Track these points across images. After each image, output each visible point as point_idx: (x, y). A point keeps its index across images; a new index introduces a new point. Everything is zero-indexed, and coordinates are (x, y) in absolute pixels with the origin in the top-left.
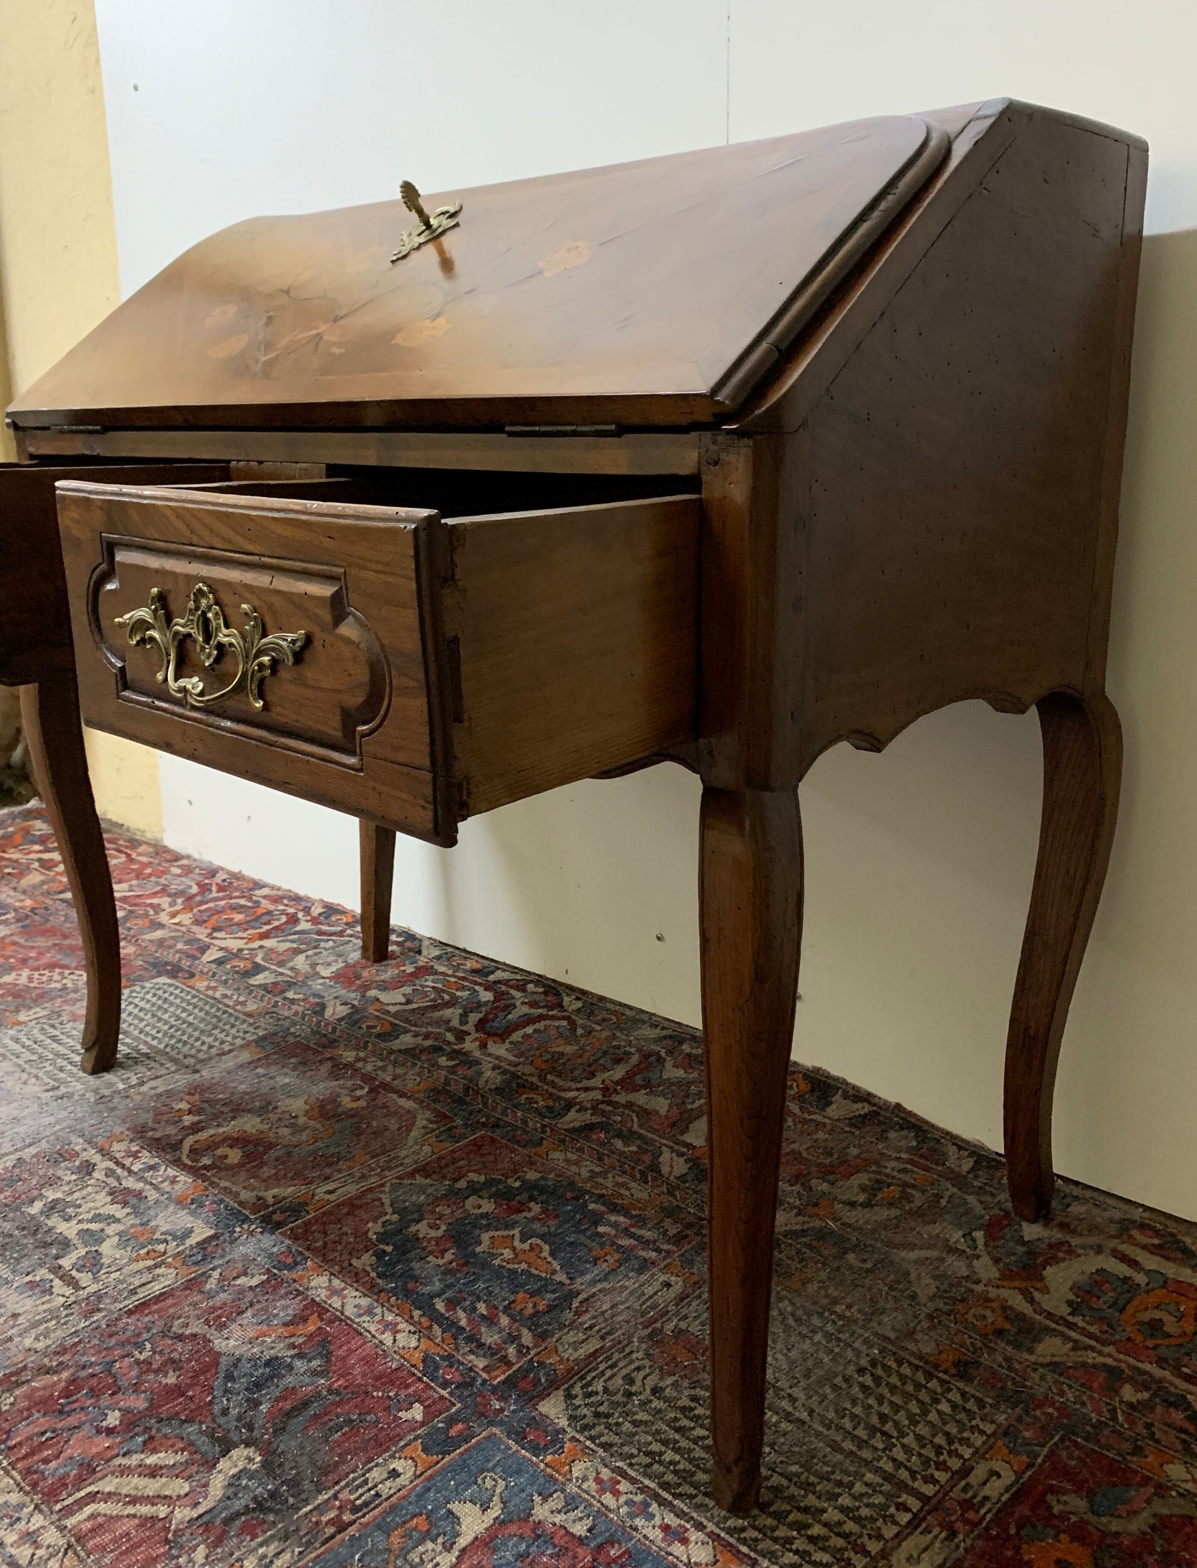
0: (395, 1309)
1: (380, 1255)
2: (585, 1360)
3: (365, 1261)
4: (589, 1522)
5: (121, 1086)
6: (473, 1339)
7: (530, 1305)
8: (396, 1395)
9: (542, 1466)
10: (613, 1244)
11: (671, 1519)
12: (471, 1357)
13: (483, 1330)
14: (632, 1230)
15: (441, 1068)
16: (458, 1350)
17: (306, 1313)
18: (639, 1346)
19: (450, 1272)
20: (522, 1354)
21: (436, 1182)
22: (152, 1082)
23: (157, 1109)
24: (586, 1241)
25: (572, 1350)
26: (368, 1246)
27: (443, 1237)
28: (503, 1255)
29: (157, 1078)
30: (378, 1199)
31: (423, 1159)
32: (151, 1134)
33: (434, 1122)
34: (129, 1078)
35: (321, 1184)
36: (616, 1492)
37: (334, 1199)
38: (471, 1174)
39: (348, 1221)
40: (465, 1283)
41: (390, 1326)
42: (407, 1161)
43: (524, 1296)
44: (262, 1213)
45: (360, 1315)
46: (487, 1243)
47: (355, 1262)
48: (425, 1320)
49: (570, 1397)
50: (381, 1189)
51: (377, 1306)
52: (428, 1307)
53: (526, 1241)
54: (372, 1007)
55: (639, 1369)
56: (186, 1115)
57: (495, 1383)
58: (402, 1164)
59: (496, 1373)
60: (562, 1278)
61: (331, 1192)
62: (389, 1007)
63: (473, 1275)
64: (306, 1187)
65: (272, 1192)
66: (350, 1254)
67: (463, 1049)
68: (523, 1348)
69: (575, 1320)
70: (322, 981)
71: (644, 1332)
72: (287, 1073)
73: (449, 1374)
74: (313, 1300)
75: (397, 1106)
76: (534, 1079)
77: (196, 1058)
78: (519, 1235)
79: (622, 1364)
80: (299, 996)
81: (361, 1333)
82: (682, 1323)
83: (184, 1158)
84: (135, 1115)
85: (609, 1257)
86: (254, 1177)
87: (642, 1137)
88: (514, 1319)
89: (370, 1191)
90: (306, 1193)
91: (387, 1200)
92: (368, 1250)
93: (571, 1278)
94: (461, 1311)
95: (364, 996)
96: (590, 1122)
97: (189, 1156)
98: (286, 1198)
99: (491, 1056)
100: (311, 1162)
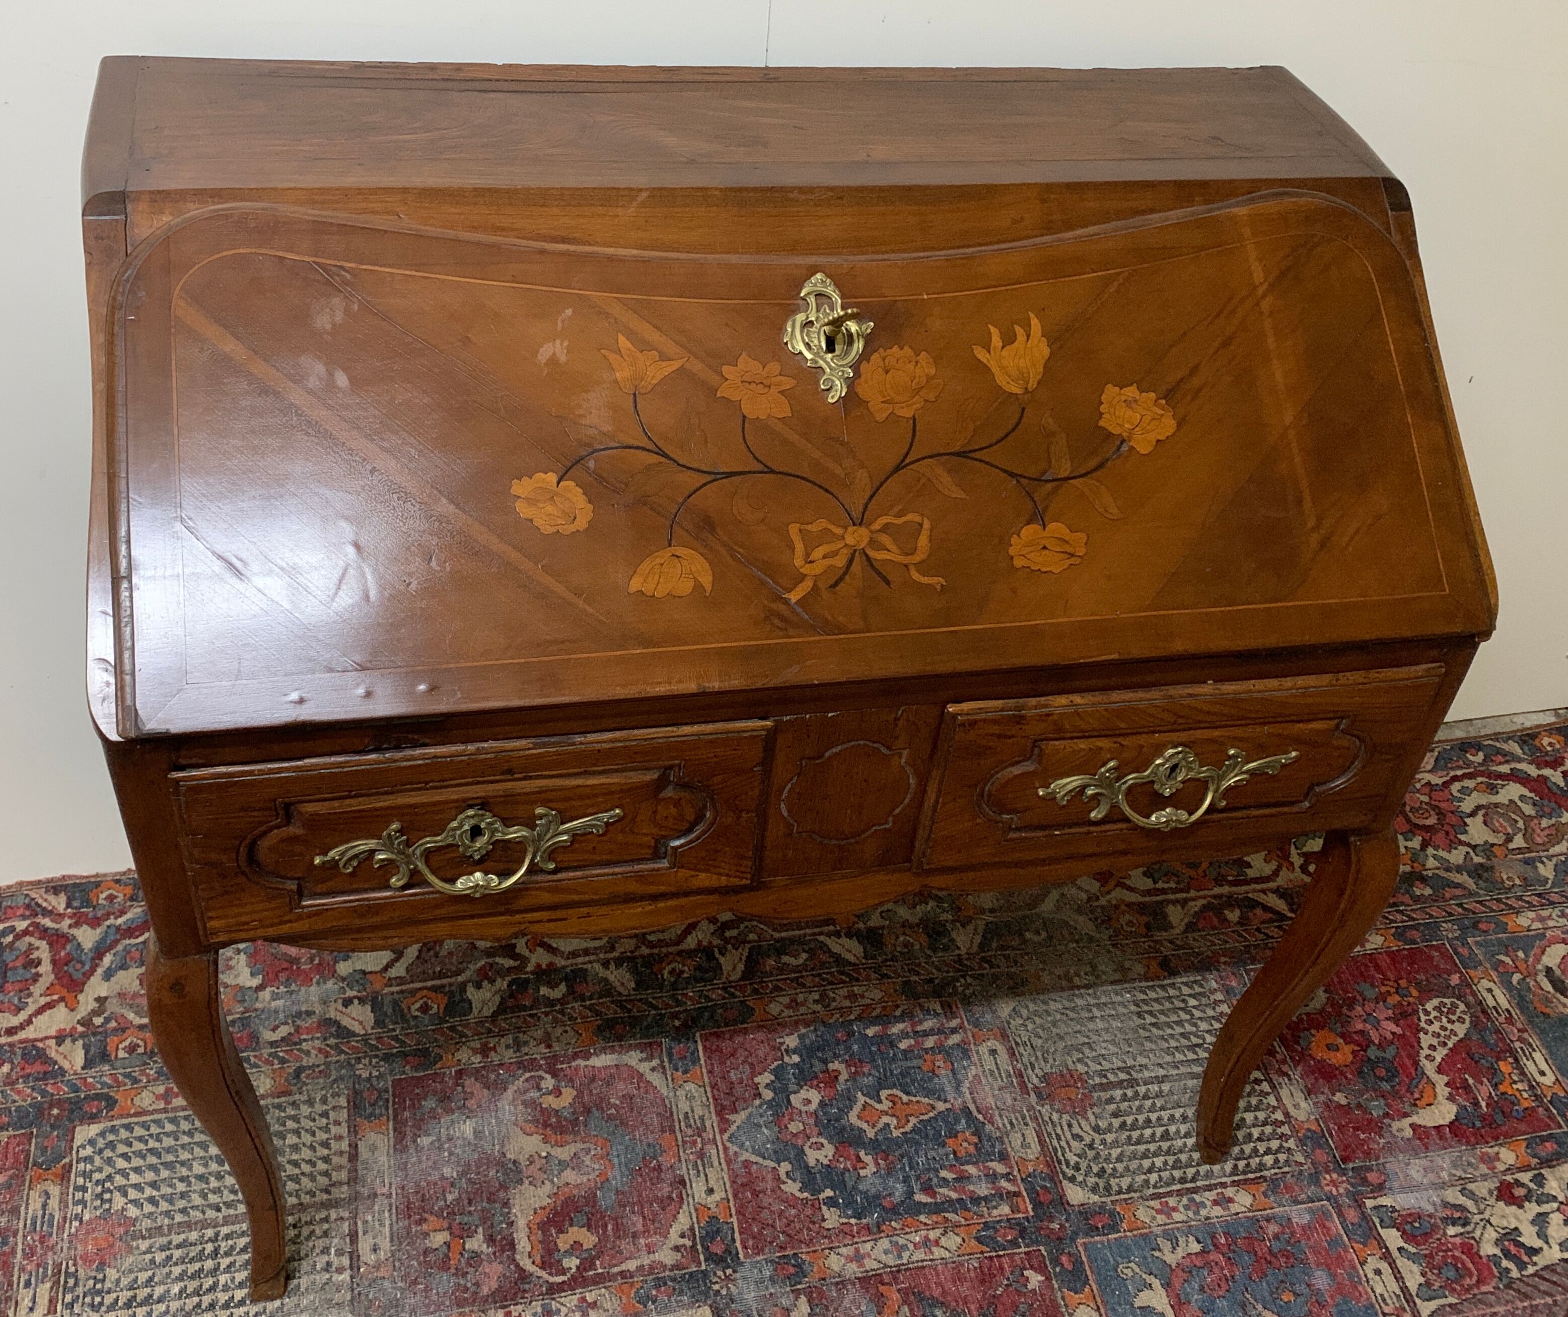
0: (908, 1230)
1: (831, 1202)
2: (1042, 1149)
3: (832, 1218)
4: (1191, 1238)
5: (346, 1276)
6: (976, 1200)
7: (965, 1144)
8: (1008, 1279)
9: (1128, 1234)
10: (926, 1051)
11: (1212, 1195)
12: (995, 1212)
13: (971, 1188)
14: (919, 1028)
15: (562, 1001)
16: (982, 1216)
17: (872, 1291)
18: (1045, 1110)
19: (890, 1171)
20: (1013, 1181)
21: (750, 1110)
22: (360, 1245)
23: (428, 1265)
24: (909, 1064)
25: (1029, 1151)
26: (812, 1205)
27: (837, 1148)
28: (888, 1125)
29: (353, 1237)
30: (747, 1164)
31: (704, 1099)
32: (485, 1291)
33: (650, 1058)
34: (329, 1264)
35: (690, 1192)
36: (1174, 1209)
37: (723, 1195)
38: (756, 1080)
39: (766, 1200)
40: (911, 1168)
41: (926, 1243)
42: (699, 1111)
43: (950, 1141)
44: (702, 1257)
45: (900, 1257)
46: (864, 1126)
47: (827, 1225)
48: (934, 1218)
49: (1072, 1179)
50: (731, 1152)
51: (895, 1239)
52: (921, 1208)
53: (880, 1101)
54: (377, 987)
55: (1070, 1126)
56: (464, 1243)
57: (1032, 1213)
58: (702, 1118)
59: (1022, 1207)
60: (941, 1106)
61: (710, 1191)
62: (393, 972)
63: (902, 1156)
64: (685, 1207)
65: (674, 1237)
66: (814, 1223)
67: (539, 966)
68: (1007, 1176)
69: (998, 1128)
70: (266, 994)
71: (1033, 1098)
72: (453, 1122)
73: (1004, 1236)
74: (859, 1278)
75: (599, 1069)
76: (645, 951)
77: (341, 1184)
78: (868, 1101)
79: (1059, 1131)
80: (283, 1031)
81: (923, 1267)
82: (1037, 1071)
83: (552, 1279)
84: (427, 1290)
85: (937, 1064)
86: (635, 1236)
87: (792, 941)
88: (973, 1163)
89: (729, 1162)
90: (696, 1210)
91: (754, 1158)
92: (820, 1208)
93: (946, 1101)
94: (941, 1190)
95: (343, 979)
96: (744, 958)
97: (551, 1274)
98: (692, 1229)
99: (574, 954)
100: (645, 1182)
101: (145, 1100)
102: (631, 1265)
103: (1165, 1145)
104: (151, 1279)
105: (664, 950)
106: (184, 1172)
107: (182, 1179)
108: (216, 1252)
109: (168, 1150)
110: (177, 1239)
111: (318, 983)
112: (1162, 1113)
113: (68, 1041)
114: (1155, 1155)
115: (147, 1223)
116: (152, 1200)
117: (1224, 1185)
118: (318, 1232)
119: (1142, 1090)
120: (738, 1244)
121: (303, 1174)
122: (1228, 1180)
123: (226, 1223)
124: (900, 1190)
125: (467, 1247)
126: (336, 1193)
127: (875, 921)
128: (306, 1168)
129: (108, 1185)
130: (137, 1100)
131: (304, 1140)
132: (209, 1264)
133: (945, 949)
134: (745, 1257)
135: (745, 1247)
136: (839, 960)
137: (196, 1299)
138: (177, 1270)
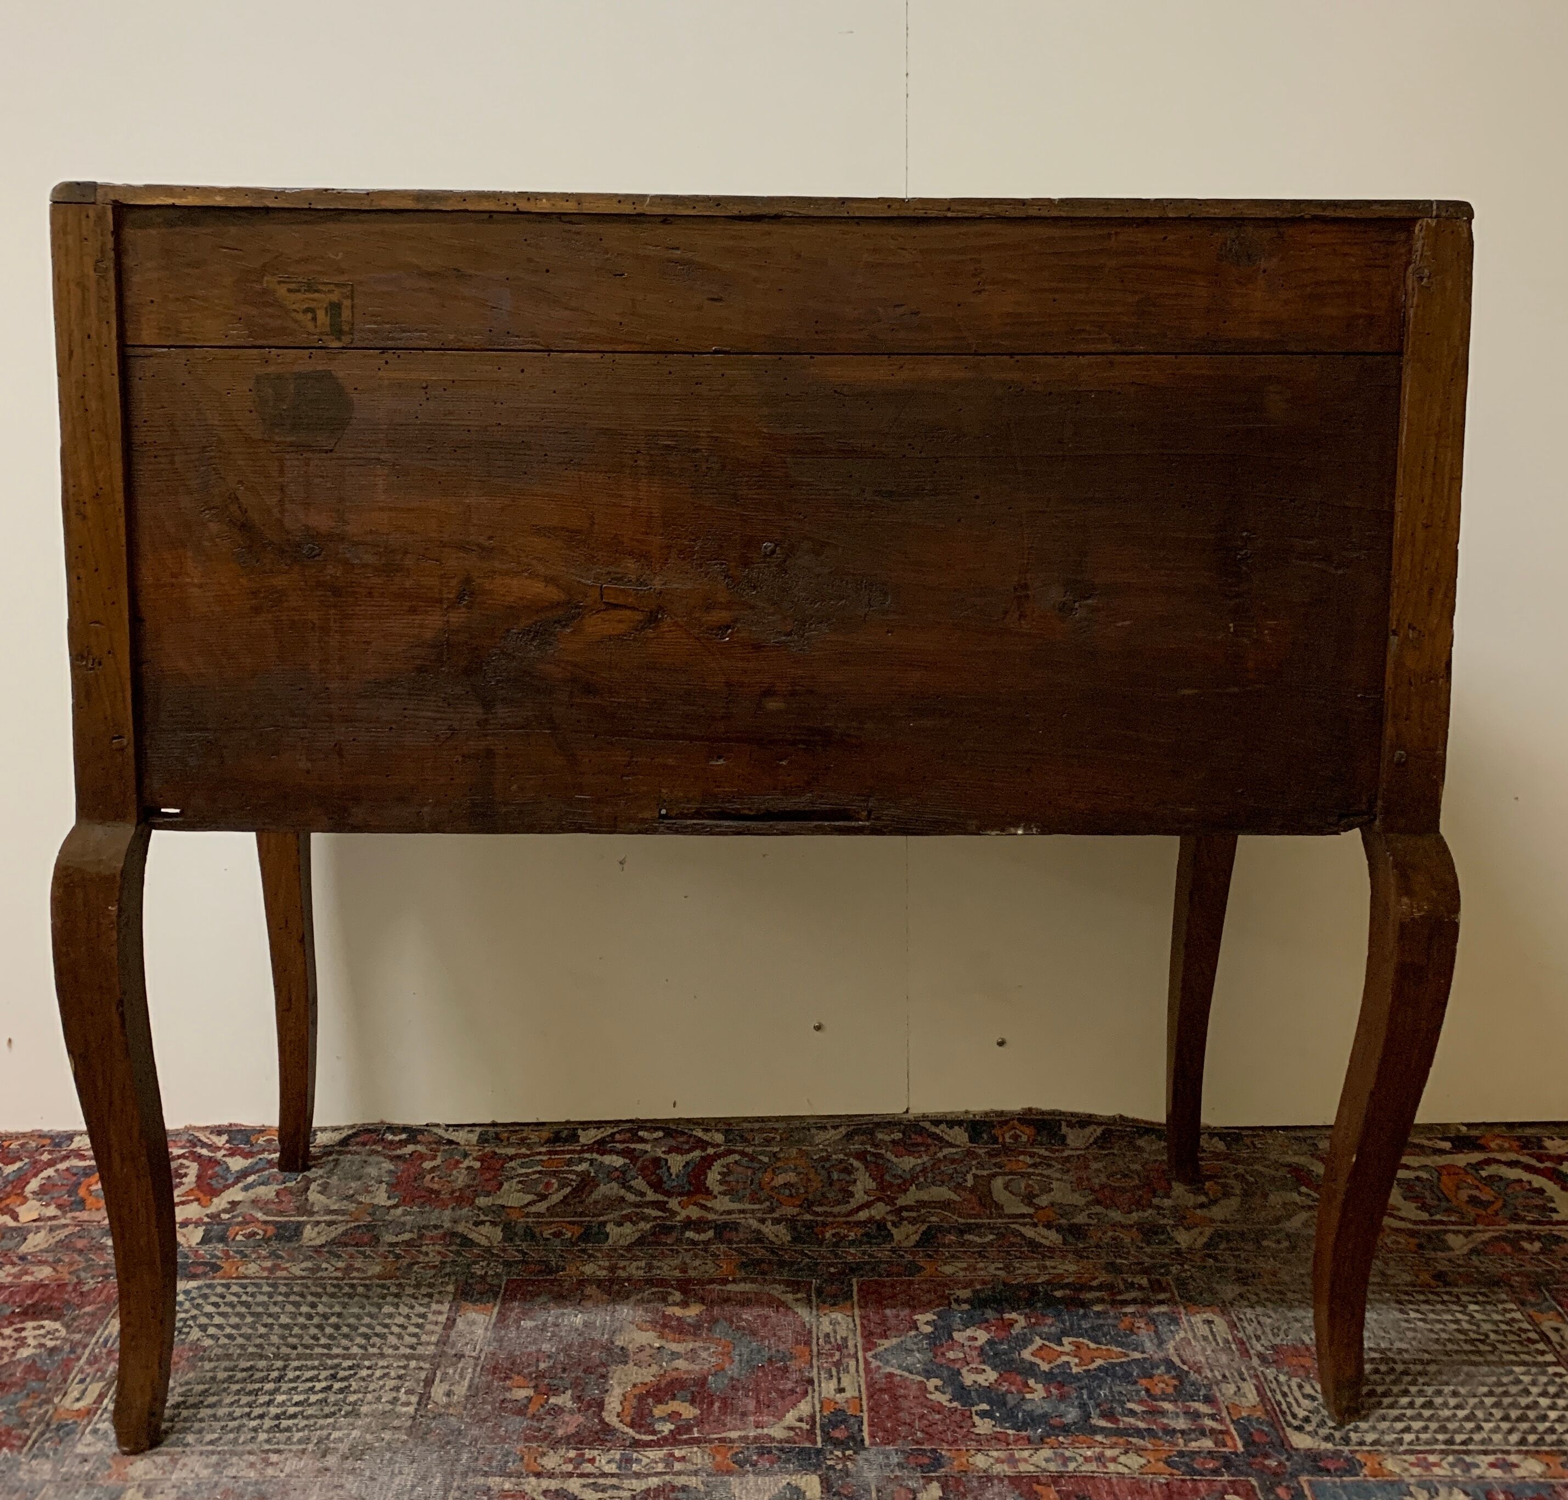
0: (1078, 1446)
1: (983, 1414)
2: (1262, 1401)
3: (984, 1426)
4: (1458, 1492)
5: (410, 1410)
6: (1171, 1432)
7: (1162, 1385)
9: (1370, 1479)
10: (1125, 1315)
11: (1491, 1458)
12: (1193, 1445)
13: (1165, 1421)
14: (1119, 1298)
15: (709, 1242)
16: (1177, 1445)
17: (1025, 1489)
18: (1270, 1372)
19: (1062, 1398)
20: (1221, 1421)
21: (903, 1338)
22: (433, 1390)
23: (505, 1409)
24: (1101, 1322)
25: (1243, 1399)
26: (963, 1415)
27: (1001, 1375)
28: (1068, 1363)
29: (429, 1382)
30: (890, 1375)
31: (851, 1326)
32: (560, 1432)
33: (794, 1293)
34: (396, 1399)
35: (817, 1388)
36: (1435, 1465)
37: (856, 1394)
38: (916, 1317)
39: (905, 1404)
40: (1090, 1398)
41: (1100, 1458)
42: (842, 1332)
43: (1144, 1382)
44: (819, 1439)
45: (1065, 1465)
46: (1038, 1361)
47: (976, 1431)
48: (1114, 1439)
49: (1299, 1429)
50: (873, 1366)
51: (1060, 1450)
52: (1095, 1430)
53: (1061, 1344)
54: (514, 1217)
55: (1300, 1387)
56: (548, 1399)
57: (1242, 1450)
58: (845, 1339)
59: (1230, 1443)
60: (1137, 1355)
61: (841, 1390)
62: (533, 1209)
63: (1082, 1388)
64: (809, 1398)
65: (790, 1418)
66: (961, 1427)
67: (688, 1217)
68: (1213, 1417)
69: (1206, 1377)
70: (399, 1211)
71: (1255, 1362)
72: (563, 1314)
73: (1203, 1464)
74: (1009, 1477)
75: (736, 1293)
76: (808, 1217)
77: (428, 1343)
78: (1046, 1343)
79: (1285, 1389)
80: (407, 1236)
81: (1093, 1477)
82: (1263, 1342)
83: (637, 1437)
84: (497, 1426)
85: (1137, 1325)
86: (744, 1414)
87: (979, 1226)
88: (1170, 1402)
89: (868, 1370)
90: (821, 1402)
91: (898, 1372)
92: (971, 1417)
93: (1143, 1352)
94: (1125, 1419)
95: (480, 1209)
96: (920, 1232)
97: (639, 1432)
98: (813, 1417)
99: (729, 1212)
100: (767, 1375)
101: (252, 1269)
102: (734, 1435)
103: (1427, 1413)
104: (206, 1391)
105: (830, 1219)
106: (270, 1321)
107: (265, 1326)
108: (279, 1379)
109: (258, 1304)
110: (244, 1364)
111: (453, 1209)
112: (1426, 1388)
113: (191, 1227)
114: (1412, 1418)
115: (220, 1351)
116: (230, 1337)
117: (1508, 1452)
118: (393, 1374)
119: (1400, 1367)
120: (866, 1434)
121: (392, 1333)
122: (1514, 1449)
123: (299, 1357)
124: (1072, 1415)
125: (551, 1401)
126: (420, 1350)
127: (1080, 1219)
128: (396, 1329)
129: (191, 1322)
130: (241, 1269)
131: (400, 1310)
132: (269, 1386)
133: (1162, 1243)
134: (872, 1444)
135: (873, 1436)
136: (1032, 1244)
137: (247, 1410)
138: (235, 1387)
